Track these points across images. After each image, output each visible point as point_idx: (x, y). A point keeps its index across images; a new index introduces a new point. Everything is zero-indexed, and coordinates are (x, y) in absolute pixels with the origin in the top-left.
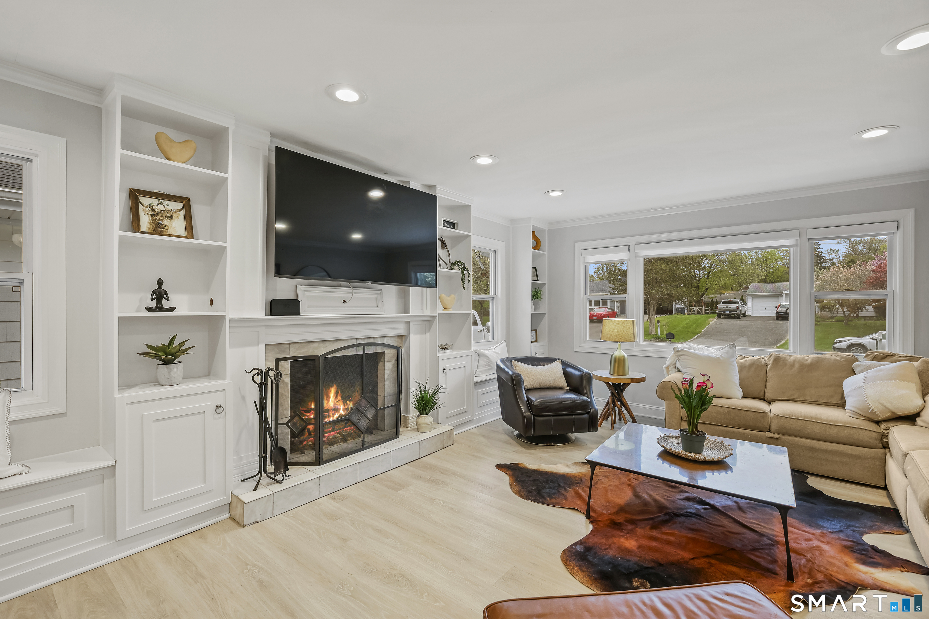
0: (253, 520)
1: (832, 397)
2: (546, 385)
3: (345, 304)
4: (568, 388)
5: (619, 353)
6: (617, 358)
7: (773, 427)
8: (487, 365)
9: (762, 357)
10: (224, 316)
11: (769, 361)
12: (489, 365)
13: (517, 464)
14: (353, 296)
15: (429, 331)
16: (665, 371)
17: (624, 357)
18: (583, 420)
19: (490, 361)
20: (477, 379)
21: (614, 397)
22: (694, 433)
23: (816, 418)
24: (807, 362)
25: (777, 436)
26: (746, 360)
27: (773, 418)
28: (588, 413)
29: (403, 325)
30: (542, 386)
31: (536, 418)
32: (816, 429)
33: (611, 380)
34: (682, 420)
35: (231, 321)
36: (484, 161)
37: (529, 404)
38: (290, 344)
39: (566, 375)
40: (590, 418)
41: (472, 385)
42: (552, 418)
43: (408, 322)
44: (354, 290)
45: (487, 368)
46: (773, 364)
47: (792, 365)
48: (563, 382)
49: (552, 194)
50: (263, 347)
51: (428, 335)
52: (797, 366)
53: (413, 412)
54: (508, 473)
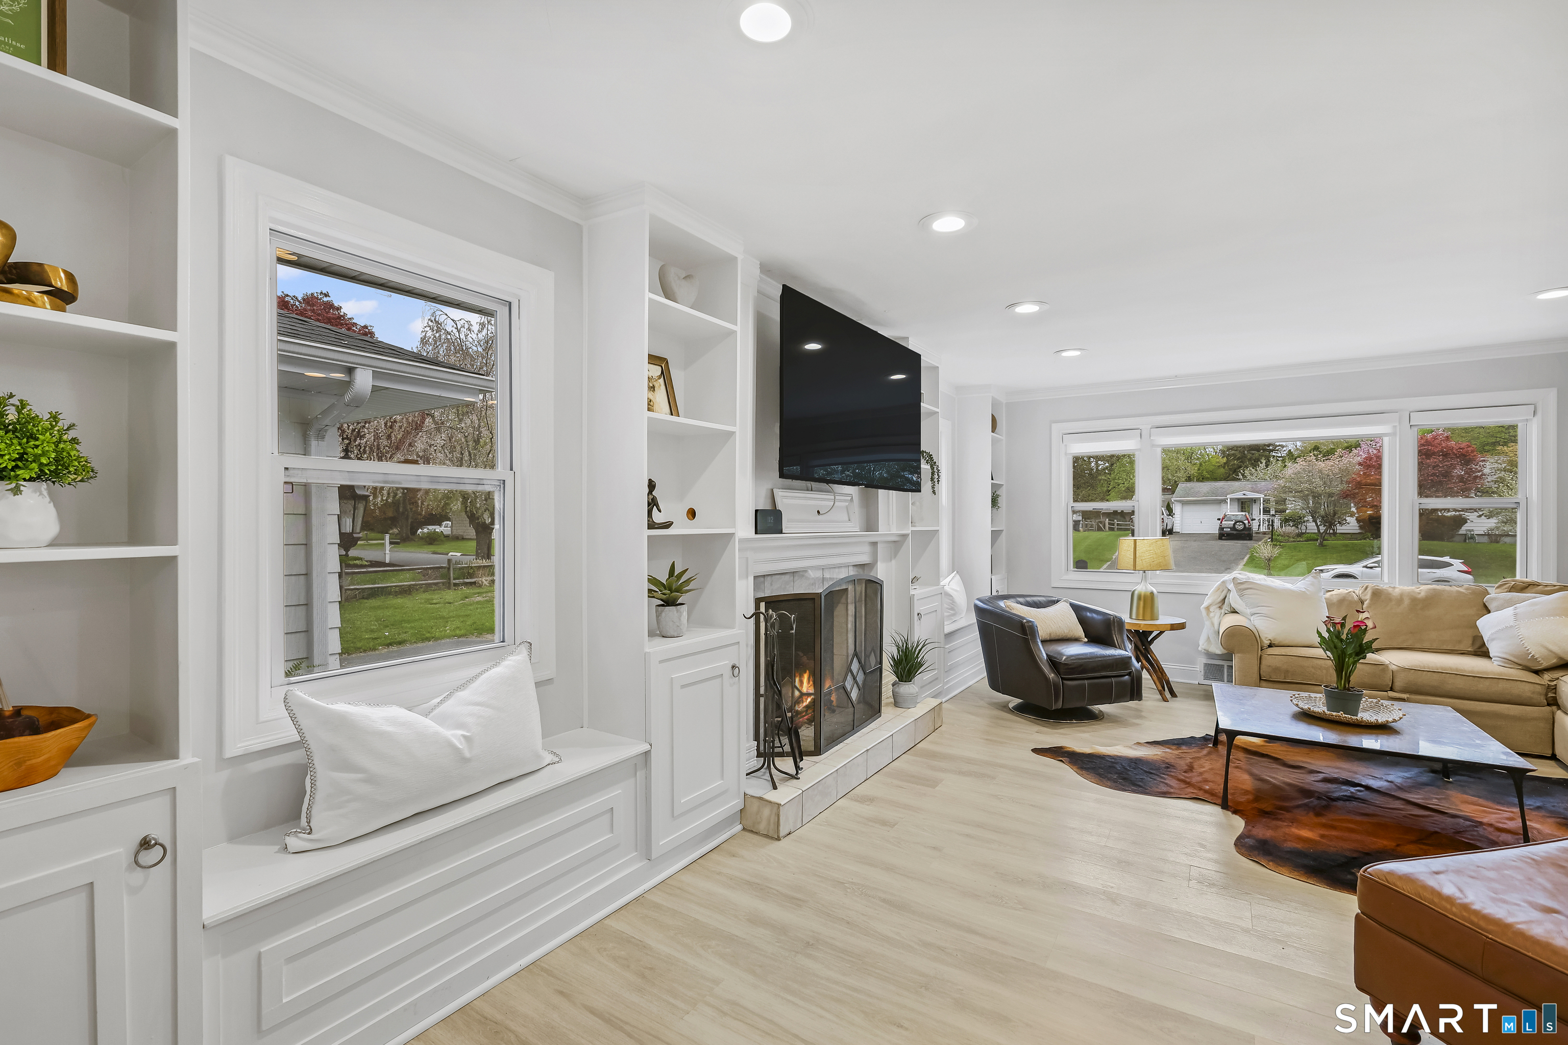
0: (787, 832)
1: (1460, 642)
2: (1059, 636)
3: (820, 517)
4: (1086, 640)
5: (1144, 588)
6: (1143, 595)
7: (1398, 684)
8: (949, 609)
9: (1351, 590)
10: (732, 535)
11: (1365, 595)
12: (952, 609)
13: (1061, 748)
14: (835, 505)
15: (895, 557)
16: (1204, 613)
17: (1152, 593)
18: (1124, 683)
19: (954, 602)
20: (948, 629)
21: (1139, 653)
22: (1349, 690)
23: (1457, 670)
24: (1419, 596)
25: (1405, 696)
26: (1332, 595)
27: (1397, 671)
28: (1129, 674)
29: (867, 549)
30: (1053, 637)
31: (1065, 682)
32: (1460, 684)
33: (1142, 626)
35: (741, 541)
36: (1027, 309)
37: (1054, 662)
38: (764, 576)
39: (1082, 621)
40: (1132, 680)
41: (943, 636)
42: (1086, 682)
43: (874, 544)
44: (836, 497)
45: (950, 612)
46: (1372, 599)
47: (1400, 600)
48: (1079, 632)
49: (1064, 354)
50: (751, 579)
51: (893, 562)
52: (1407, 602)
53: (889, 677)
54: (1061, 759)
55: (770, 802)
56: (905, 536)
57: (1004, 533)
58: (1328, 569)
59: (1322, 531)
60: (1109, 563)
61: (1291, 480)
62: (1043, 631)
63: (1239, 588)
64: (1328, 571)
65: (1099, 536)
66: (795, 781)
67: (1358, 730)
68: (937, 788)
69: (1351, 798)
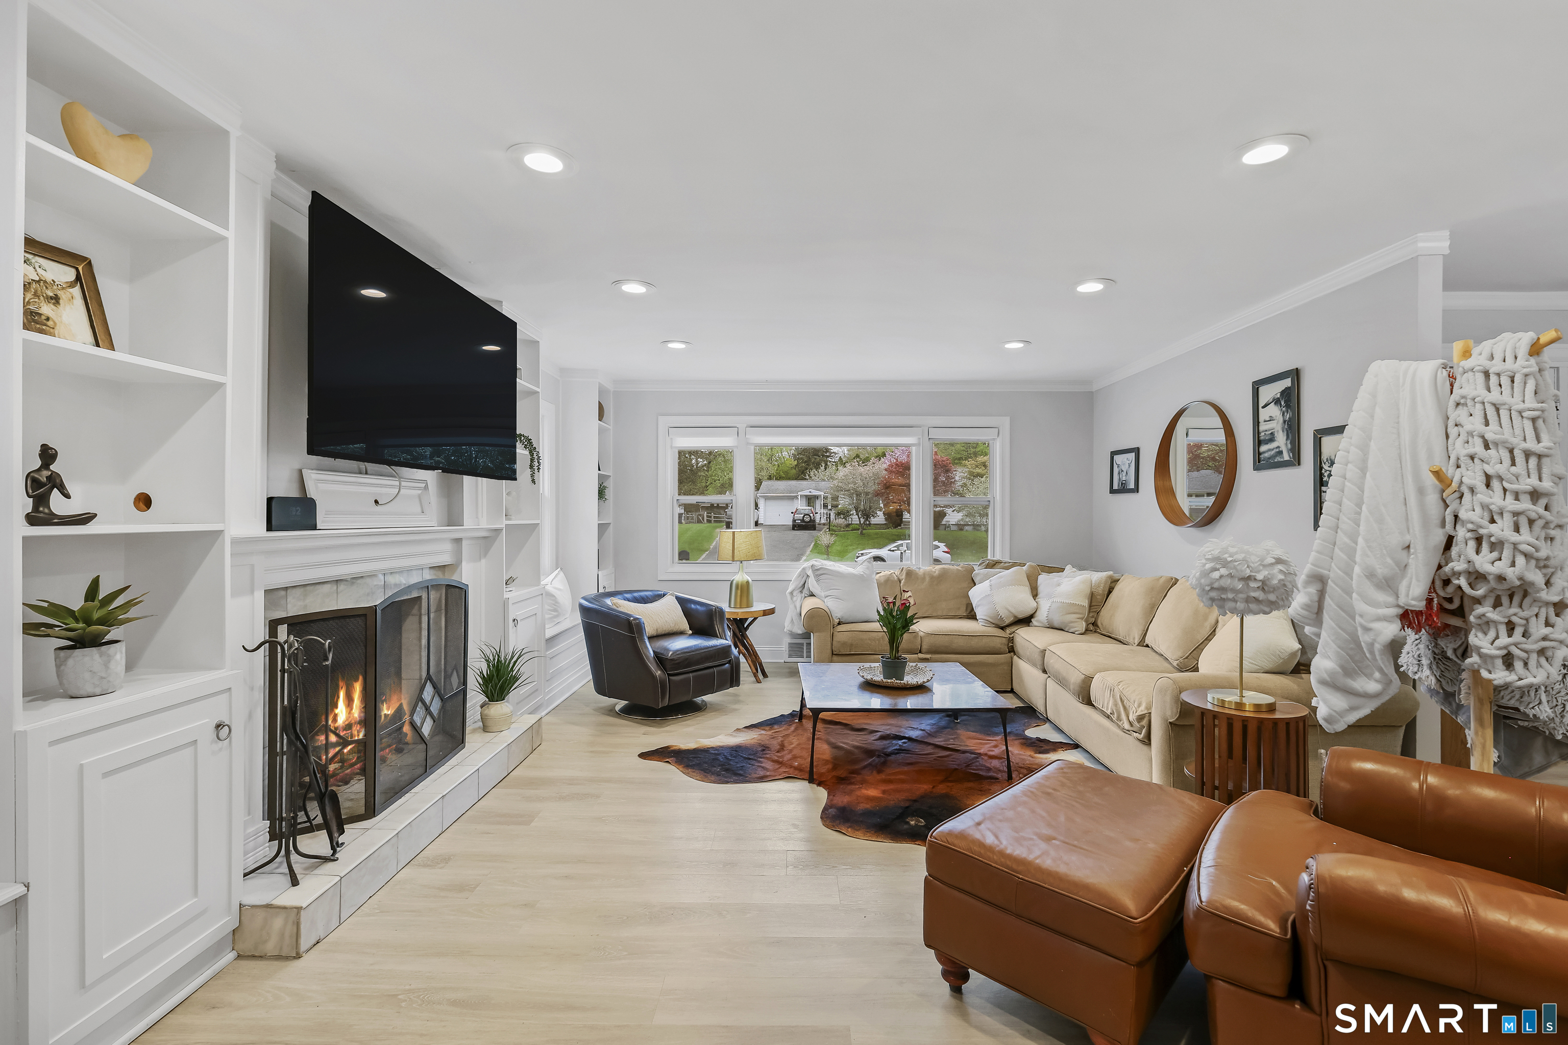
0: (314, 941)
1: (959, 609)
2: (665, 631)
3: (378, 508)
4: (691, 632)
5: (741, 578)
6: (740, 584)
7: (925, 647)
8: (551, 611)
9: (892, 571)
10: (220, 532)
11: (902, 575)
12: (555, 610)
13: (667, 747)
14: (401, 493)
15: (485, 555)
16: (789, 597)
17: (748, 582)
18: (725, 671)
19: (557, 602)
20: (549, 633)
21: (736, 639)
22: (898, 659)
23: (959, 631)
24: (935, 574)
25: (928, 656)
26: (880, 577)
27: (924, 636)
28: (729, 662)
29: (448, 546)
30: (660, 632)
31: (671, 678)
32: (960, 643)
33: (739, 614)
34: (832, 654)
35: (236, 542)
36: (633, 288)
37: (660, 659)
38: (286, 589)
39: (687, 613)
40: (732, 667)
41: (543, 642)
42: (691, 675)
43: (458, 541)
44: (402, 482)
45: (552, 614)
46: (906, 579)
47: (924, 578)
48: (684, 625)
49: (671, 345)
50: (260, 596)
51: (483, 561)
52: (927, 579)
54: (667, 760)
55: (285, 908)
56: (498, 531)
57: (611, 527)
58: (866, 553)
59: (862, 522)
60: (707, 553)
61: (842, 481)
62: (650, 629)
63: (816, 574)
64: (867, 554)
65: (699, 528)
66: (330, 865)
67: (906, 692)
68: (533, 824)
69: (900, 751)
